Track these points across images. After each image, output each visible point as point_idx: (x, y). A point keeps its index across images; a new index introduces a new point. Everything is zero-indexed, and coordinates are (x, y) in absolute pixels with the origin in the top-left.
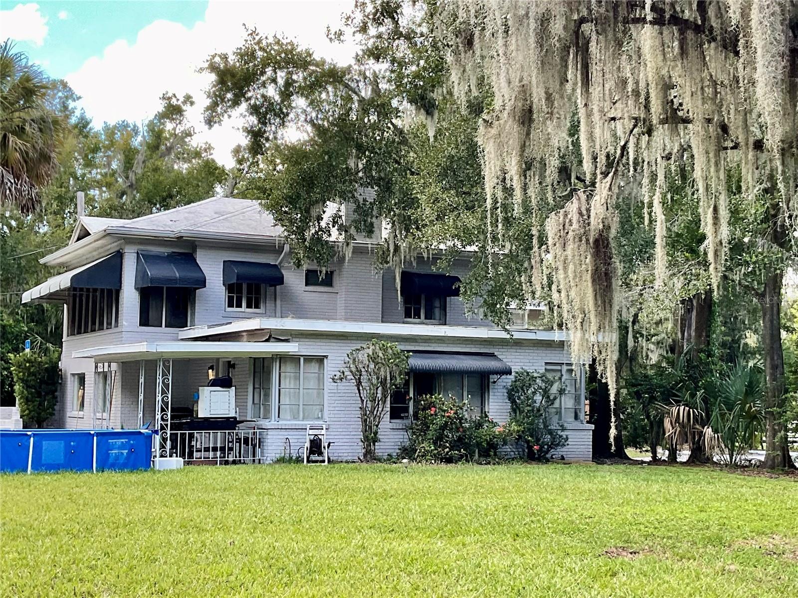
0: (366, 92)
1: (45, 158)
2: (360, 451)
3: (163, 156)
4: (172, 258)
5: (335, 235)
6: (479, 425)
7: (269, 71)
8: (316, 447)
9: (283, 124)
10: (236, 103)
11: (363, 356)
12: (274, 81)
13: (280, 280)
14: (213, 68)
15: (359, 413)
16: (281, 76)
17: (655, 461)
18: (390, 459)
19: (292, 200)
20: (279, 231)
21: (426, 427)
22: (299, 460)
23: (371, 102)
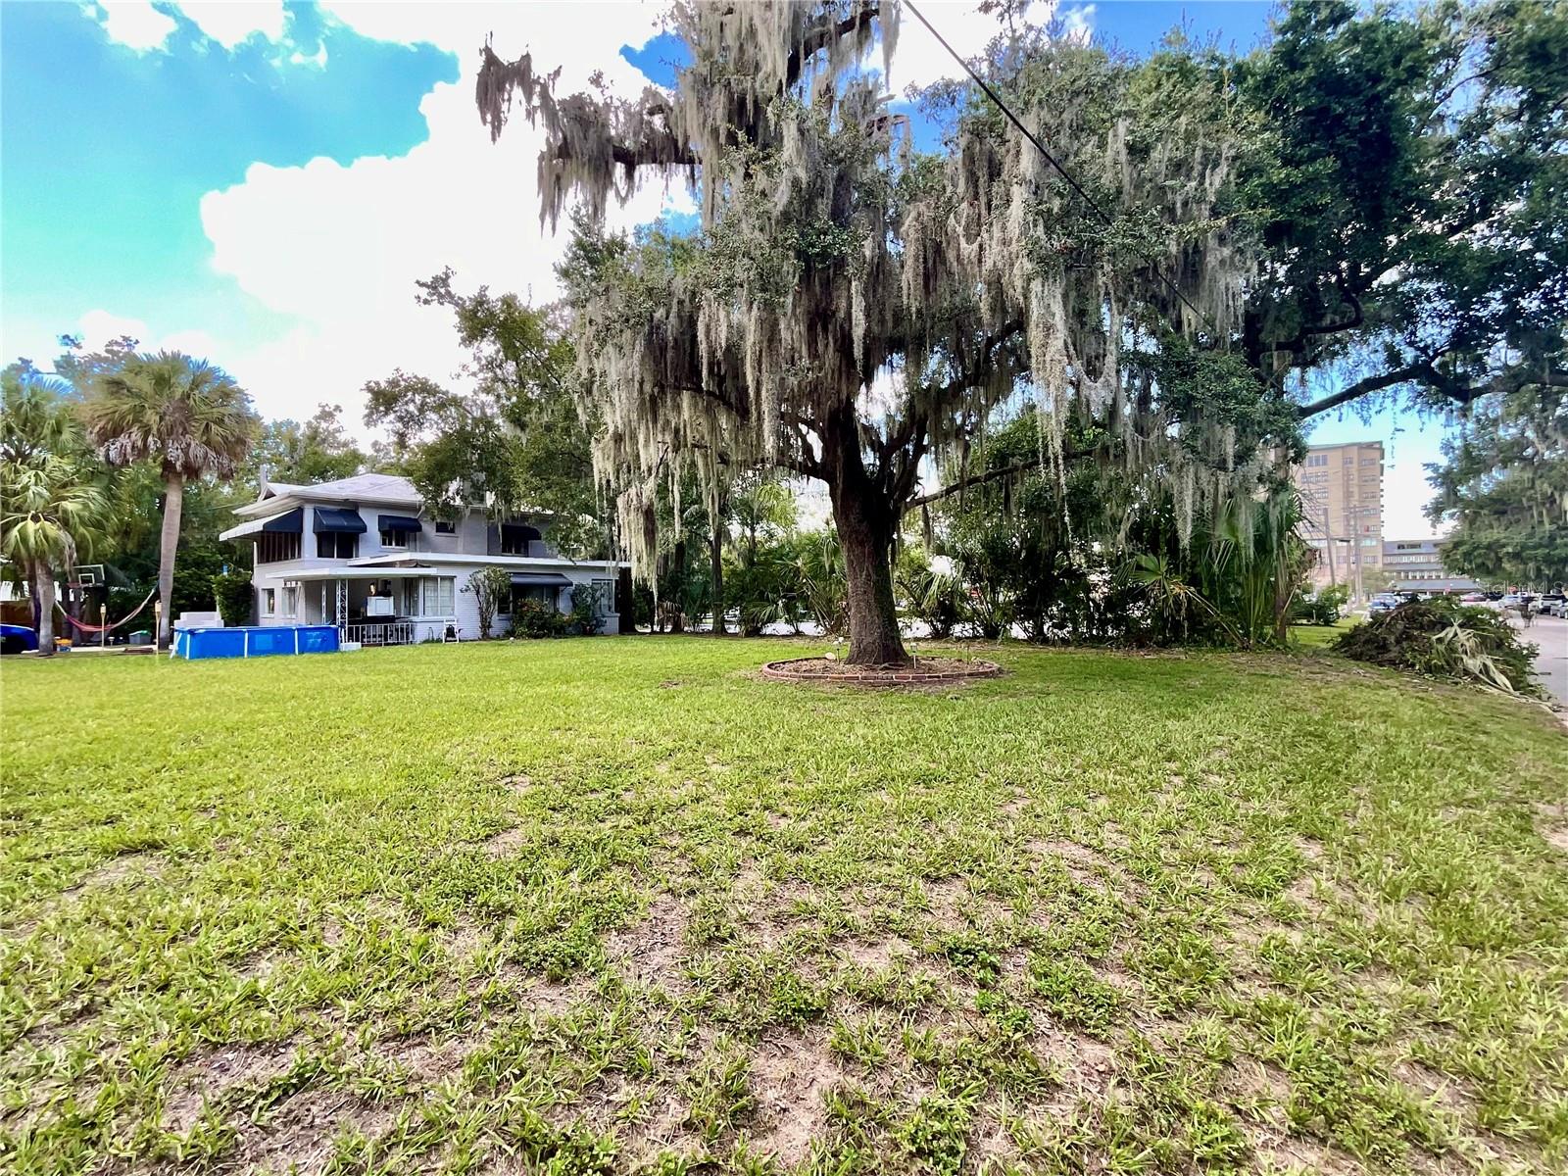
0: (477, 414)
1: (241, 441)
2: (479, 634)
3: (318, 445)
4: (341, 513)
5: (458, 502)
6: (554, 616)
7: (410, 394)
8: (450, 632)
9: (420, 429)
10: (386, 414)
11: (480, 576)
12: (413, 401)
13: (420, 528)
14: (369, 389)
15: (477, 611)
16: (418, 399)
17: (653, 632)
18: (498, 638)
19: (430, 478)
20: (419, 498)
21: (522, 618)
22: (439, 641)
23: (481, 420)
